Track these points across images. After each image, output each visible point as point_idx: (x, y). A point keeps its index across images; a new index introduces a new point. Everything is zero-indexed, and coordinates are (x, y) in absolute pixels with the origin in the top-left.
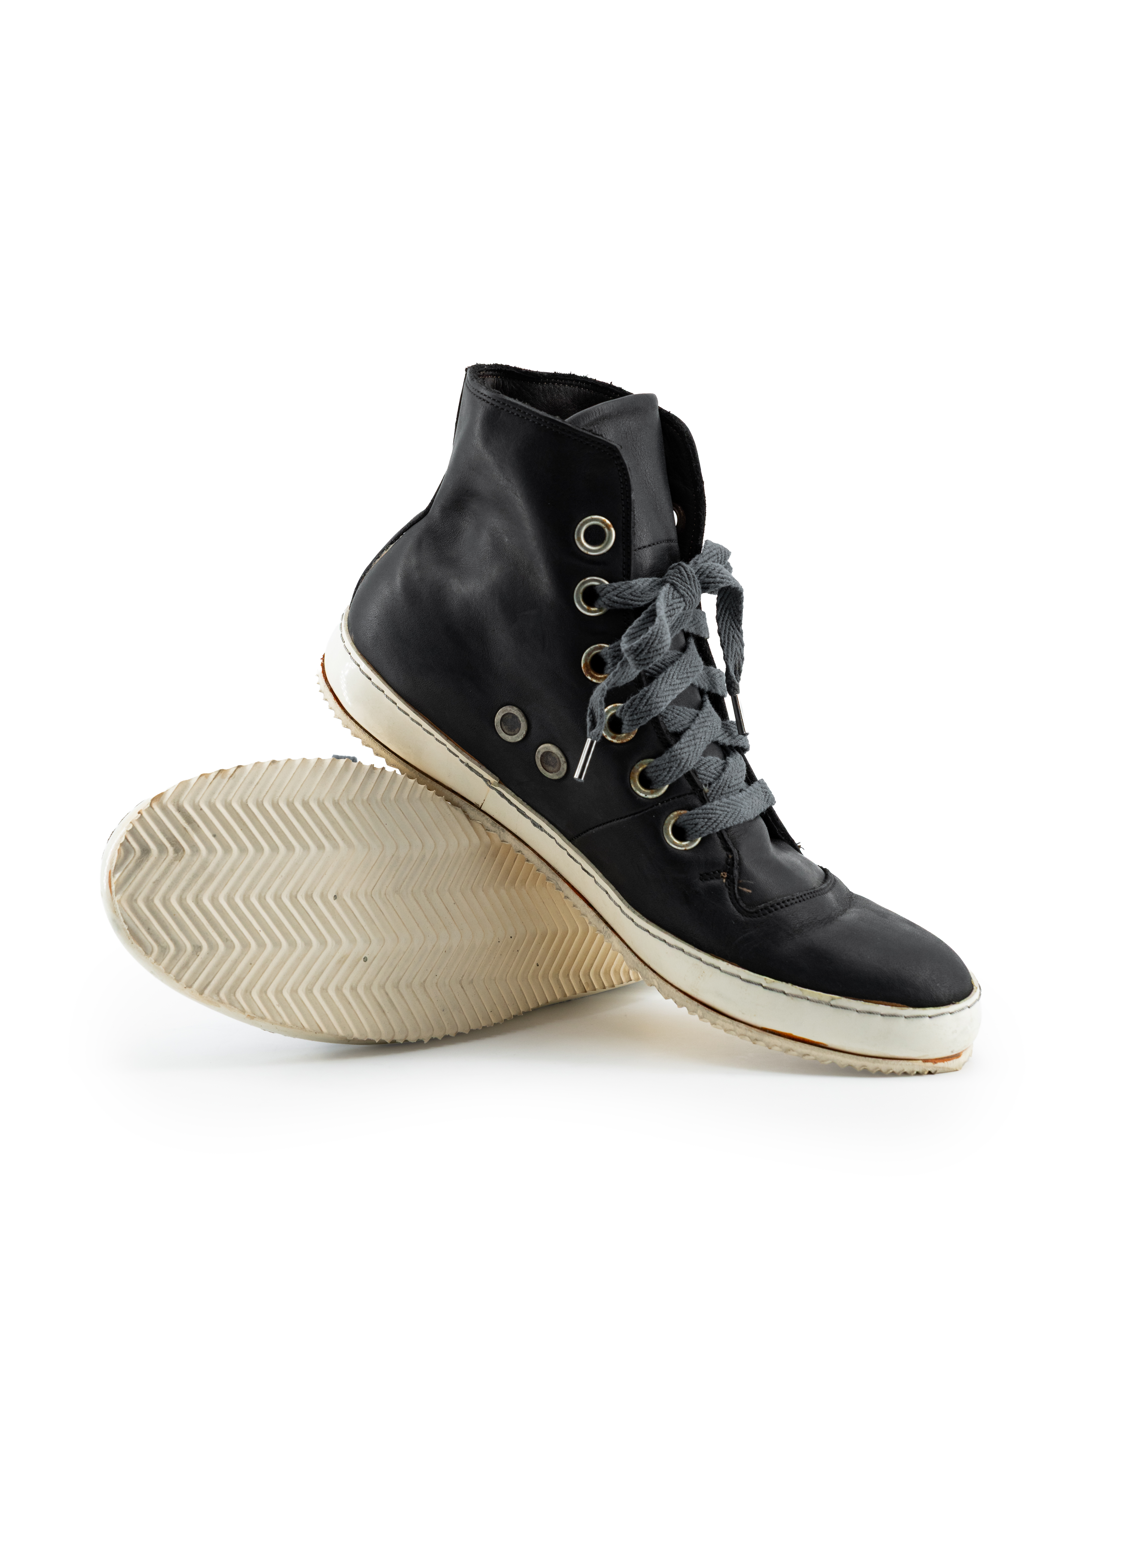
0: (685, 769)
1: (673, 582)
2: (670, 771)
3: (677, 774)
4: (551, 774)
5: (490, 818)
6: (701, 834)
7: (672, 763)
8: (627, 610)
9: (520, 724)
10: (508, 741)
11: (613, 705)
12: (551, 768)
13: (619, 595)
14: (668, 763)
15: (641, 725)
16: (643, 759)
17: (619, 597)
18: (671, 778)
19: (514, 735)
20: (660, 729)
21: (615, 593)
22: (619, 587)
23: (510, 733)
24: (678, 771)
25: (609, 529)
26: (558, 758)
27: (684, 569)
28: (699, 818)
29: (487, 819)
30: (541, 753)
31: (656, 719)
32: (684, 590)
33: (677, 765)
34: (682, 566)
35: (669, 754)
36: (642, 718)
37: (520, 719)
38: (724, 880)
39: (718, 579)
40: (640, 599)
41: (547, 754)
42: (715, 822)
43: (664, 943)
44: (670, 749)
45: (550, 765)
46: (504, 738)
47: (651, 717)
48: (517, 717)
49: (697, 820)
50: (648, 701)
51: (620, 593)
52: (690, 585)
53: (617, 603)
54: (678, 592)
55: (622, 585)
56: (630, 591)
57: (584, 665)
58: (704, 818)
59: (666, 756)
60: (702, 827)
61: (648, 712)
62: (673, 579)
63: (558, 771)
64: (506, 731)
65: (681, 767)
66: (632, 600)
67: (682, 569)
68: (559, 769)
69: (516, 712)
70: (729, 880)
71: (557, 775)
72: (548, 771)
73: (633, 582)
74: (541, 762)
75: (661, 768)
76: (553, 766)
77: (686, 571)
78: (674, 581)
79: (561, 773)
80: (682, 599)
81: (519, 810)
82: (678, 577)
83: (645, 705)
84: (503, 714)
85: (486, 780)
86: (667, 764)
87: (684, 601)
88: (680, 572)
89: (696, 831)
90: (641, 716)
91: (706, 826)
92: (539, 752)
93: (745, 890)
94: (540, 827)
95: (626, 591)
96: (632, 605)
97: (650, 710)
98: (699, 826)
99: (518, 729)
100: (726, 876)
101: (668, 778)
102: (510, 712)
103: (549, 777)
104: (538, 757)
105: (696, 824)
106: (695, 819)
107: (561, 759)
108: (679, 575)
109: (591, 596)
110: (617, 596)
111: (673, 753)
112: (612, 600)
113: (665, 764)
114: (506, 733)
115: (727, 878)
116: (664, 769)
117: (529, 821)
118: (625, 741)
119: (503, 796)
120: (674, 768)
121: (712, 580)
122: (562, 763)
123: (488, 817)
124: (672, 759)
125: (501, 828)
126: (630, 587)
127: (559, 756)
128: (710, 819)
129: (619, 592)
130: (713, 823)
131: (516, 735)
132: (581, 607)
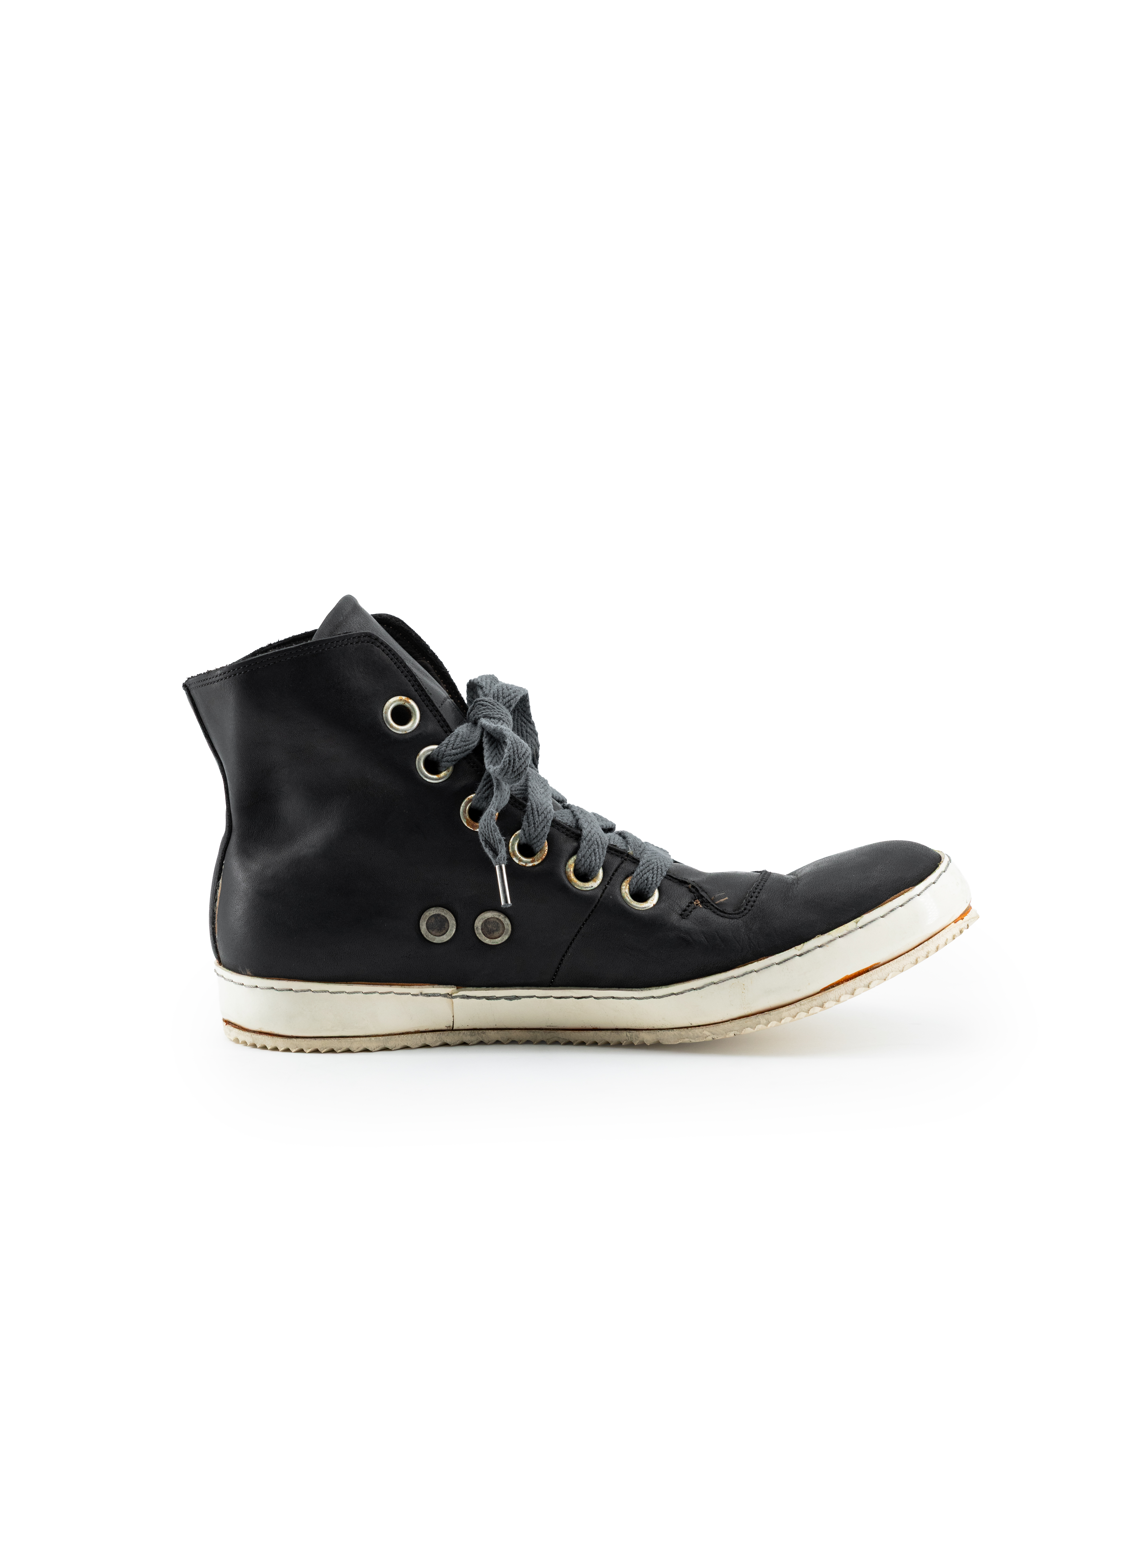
0: (604, 845)
1: (485, 715)
2: (595, 854)
3: (601, 855)
4: (499, 939)
5: (466, 1031)
6: (656, 884)
7: (592, 847)
8: (468, 756)
9: (446, 918)
10: (445, 941)
11: (513, 837)
12: (496, 934)
13: (454, 747)
14: (589, 848)
15: (547, 833)
16: (568, 861)
17: (455, 749)
18: (600, 859)
19: (447, 931)
20: (563, 827)
21: (450, 747)
22: (449, 741)
23: (442, 933)
24: (601, 850)
25: (408, 702)
26: (497, 919)
27: (483, 701)
28: (645, 873)
29: (464, 1033)
30: (480, 928)
31: (554, 821)
32: (498, 714)
33: (596, 846)
34: (480, 701)
35: (584, 842)
36: (544, 827)
37: (443, 914)
38: (701, 906)
39: (513, 695)
40: (471, 742)
41: (486, 922)
42: (658, 868)
43: (693, 991)
44: (582, 837)
45: (493, 931)
46: (440, 942)
47: (550, 821)
48: (439, 915)
49: (645, 876)
50: (538, 811)
51: (454, 745)
52: (498, 709)
53: (457, 754)
54: (494, 718)
55: (451, 738)
56: (459, 739)
57: (467, 822)
58: (648, 871)
59: (584, 844)
60: (653, 878)
61: (545, 819)
62: (483, 713)
63: (504, 931)
64: (438, 934)
65: (601, 845)
66: (466, 746)
67: (482, 702)
68: (504, 927)
69: (435, 911)
70: (704, 903)
71: (506, 934)
72: (497, 938)
73: (456, 731)
74: (484, 935)
75: (588, 855)
76: (497, 930)
77: (486, 702)
78: (484, 713)
79: (508, 930)
80: (502, 721)
81: (488, 998)
82: (484, 709)
83: (539, 816)
84: (426, 923)
85: (445, 995)
86: (589, 850)
87: (504, 721)
88: (482, 705)
89: (651, 884)
90: (542, 826)
91: (655, 875)
92: (477, 928)
93: (722, 900)
94: (517, 998)
95: (457, 741)
96: (469, 749)
97: (546, 817)
98: (650, 879)
99: (446, 924)
100: (699, 903)
101: (598, 860)
102: (430, 915)
103: (499, 943)
104: (480, 934)
105: (647, 879)
106: (643, 876)
107: (500, 918)
108: (484, 707)
109: (432, 765)
110: (453, 749)
111: (587, 839)
112: (451, 755)
113: (588, 850)
114: (440, 936)
115: (701, 903)
116: (590, 855)
117: (503, 1000)
118: (544, 857)
119: (468, 997)
120: (597, 850)
121: (509, 698)
122: (502, 920)
123: (464, 1031)
124: (591, 843)
125: (480, 1031)
126: (457, 736)
127: (497, 917)
128: (653, 868)
129: (452, 745)
130: (657, 870)
131: (449, 930)
132: (432, 779)
